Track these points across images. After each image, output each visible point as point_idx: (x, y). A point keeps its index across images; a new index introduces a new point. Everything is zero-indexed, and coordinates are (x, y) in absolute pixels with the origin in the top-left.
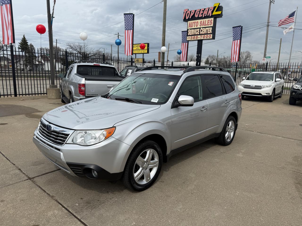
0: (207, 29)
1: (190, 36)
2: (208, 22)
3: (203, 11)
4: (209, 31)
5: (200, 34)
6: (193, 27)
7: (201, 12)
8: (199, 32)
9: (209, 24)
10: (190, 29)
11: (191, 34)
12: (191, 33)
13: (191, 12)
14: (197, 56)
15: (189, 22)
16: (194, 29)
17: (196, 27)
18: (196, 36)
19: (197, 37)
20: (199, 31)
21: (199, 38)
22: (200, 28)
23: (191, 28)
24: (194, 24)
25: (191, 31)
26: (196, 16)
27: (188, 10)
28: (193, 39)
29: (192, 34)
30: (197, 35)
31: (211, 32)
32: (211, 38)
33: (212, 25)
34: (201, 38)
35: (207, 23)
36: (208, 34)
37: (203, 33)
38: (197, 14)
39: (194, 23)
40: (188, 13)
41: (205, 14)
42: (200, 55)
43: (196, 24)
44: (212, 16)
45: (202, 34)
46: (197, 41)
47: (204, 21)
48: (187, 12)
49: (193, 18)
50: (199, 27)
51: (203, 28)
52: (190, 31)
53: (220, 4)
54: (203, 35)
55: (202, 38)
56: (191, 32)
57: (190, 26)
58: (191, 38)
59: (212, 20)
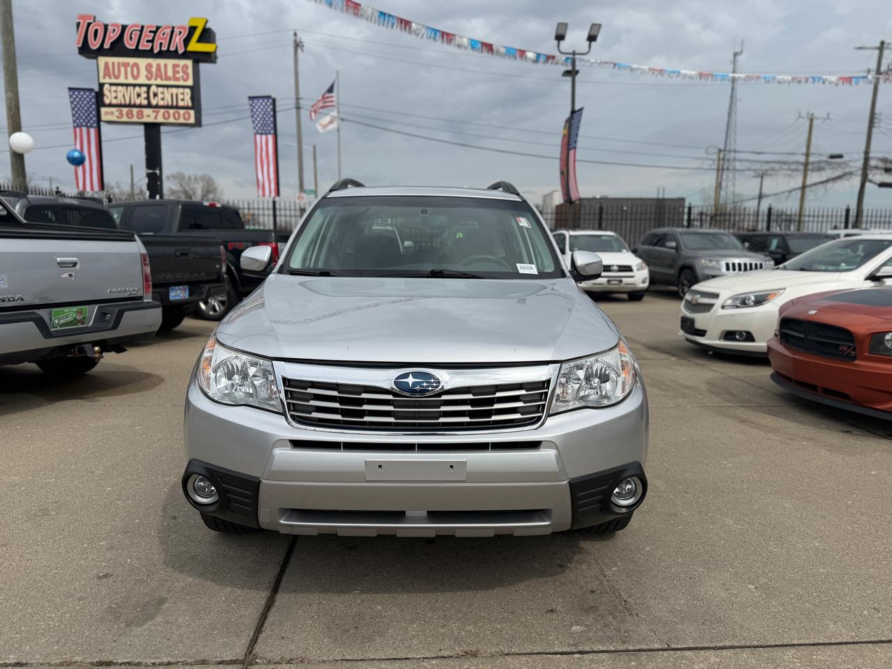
0: (174, 90)
1: (110, 105)
2: (175, 72)
3: (155, 32)
4: (183, 100)
5: (149, 106)
6: (122, 80)
7: (147, 36)
8: (148, 98)
9: (177, 76)
10: (111, 84)
11: (114, 102)
12: (116, 98)
13: (106, 27)
14: (148, 175)
15: (102, 60)
16: (127, 85)
17: (130, 81)
18: (135, 110)
19: (140, 115)
20: (144, 95)
21: (148, 116)
22: (149, 86)
23: (113, 81)
24: (122, 69)
25: (116, 91)
26: (130, 44)
27: (94, 21)
28: (125, 119)
29: (120, 100)
30: (140, 106)
31: (190, 104)
32: (192, 121)
33: (190, 82)
34: (156, 118)
35: (170, 73)
36: (177, 107)
37: (161, 103)
38: (131, 38)
39: (126, 65)
40: (96, 31)
41: (161, 44)
42: (158, 172)
43: (129, 69)
44: (186, 55)
45: (157, 106)
46: (142, 128)
47: (158, 66)
48: (89, 24)
49: (118, 49)
50: (142, 80)
51: (158, 86)
52: (110, 91)
53: (207, 22)
54: (162, 111)
55: (160, 119)
56: (114, 94)
57: (107, 74)
58: (117, 114)
59: (186, 66)
